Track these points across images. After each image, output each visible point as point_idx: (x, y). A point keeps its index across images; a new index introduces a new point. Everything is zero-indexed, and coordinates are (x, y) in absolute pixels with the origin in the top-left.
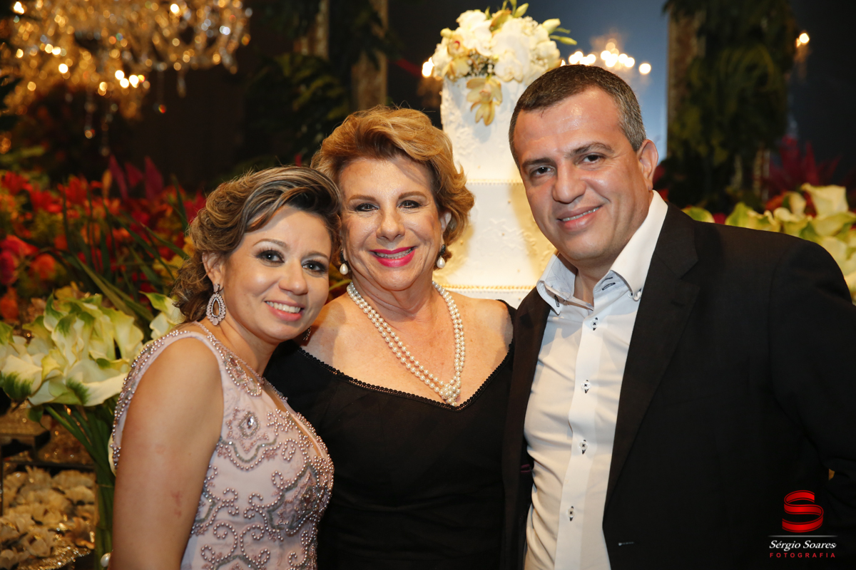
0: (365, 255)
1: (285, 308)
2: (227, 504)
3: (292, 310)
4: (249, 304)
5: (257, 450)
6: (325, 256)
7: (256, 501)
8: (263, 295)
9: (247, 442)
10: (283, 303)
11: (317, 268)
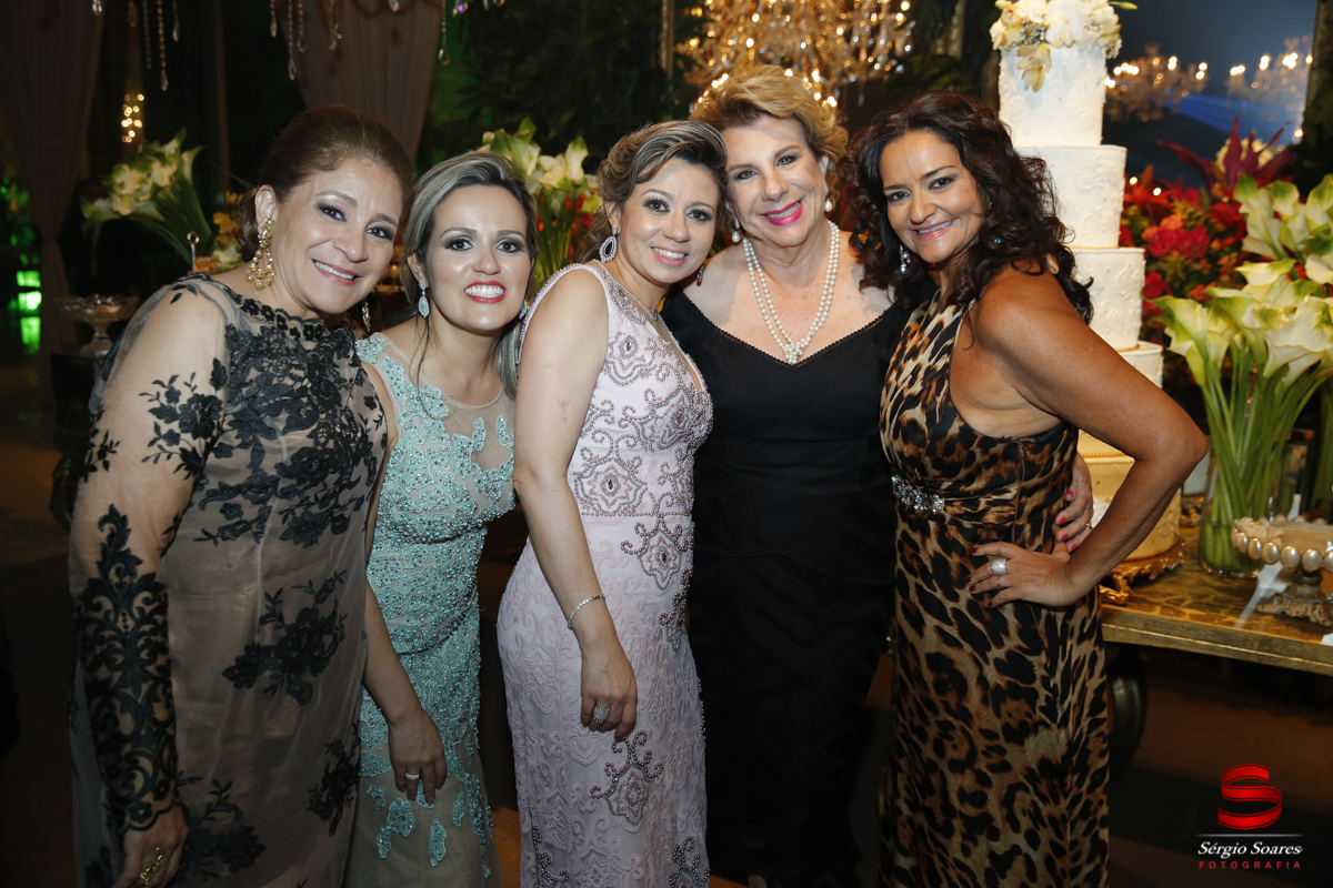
0: (757, 221)
1: (669, 254)
2: (604, 413)
3: (675, 255)
4: (637, 250)
5: (634, 369)
6: (709, 206)
7: (629, 412)
8: (650, 240)
9: (626, 362)
10: (667, 250)
11: (702, 217)
